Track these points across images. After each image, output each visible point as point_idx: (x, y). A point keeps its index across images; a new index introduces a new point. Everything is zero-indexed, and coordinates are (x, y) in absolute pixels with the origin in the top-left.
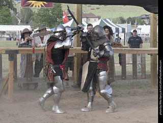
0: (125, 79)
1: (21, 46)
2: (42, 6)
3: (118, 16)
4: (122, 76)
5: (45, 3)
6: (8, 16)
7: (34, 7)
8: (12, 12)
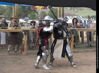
0: (83, 44)
1: (32, 28)
2: (42, 9)
3: (87, 15)
4: (82, 43)
5: (43, 7)
6: (34, 16)
7: (38, 9)
8: (36, 14)
